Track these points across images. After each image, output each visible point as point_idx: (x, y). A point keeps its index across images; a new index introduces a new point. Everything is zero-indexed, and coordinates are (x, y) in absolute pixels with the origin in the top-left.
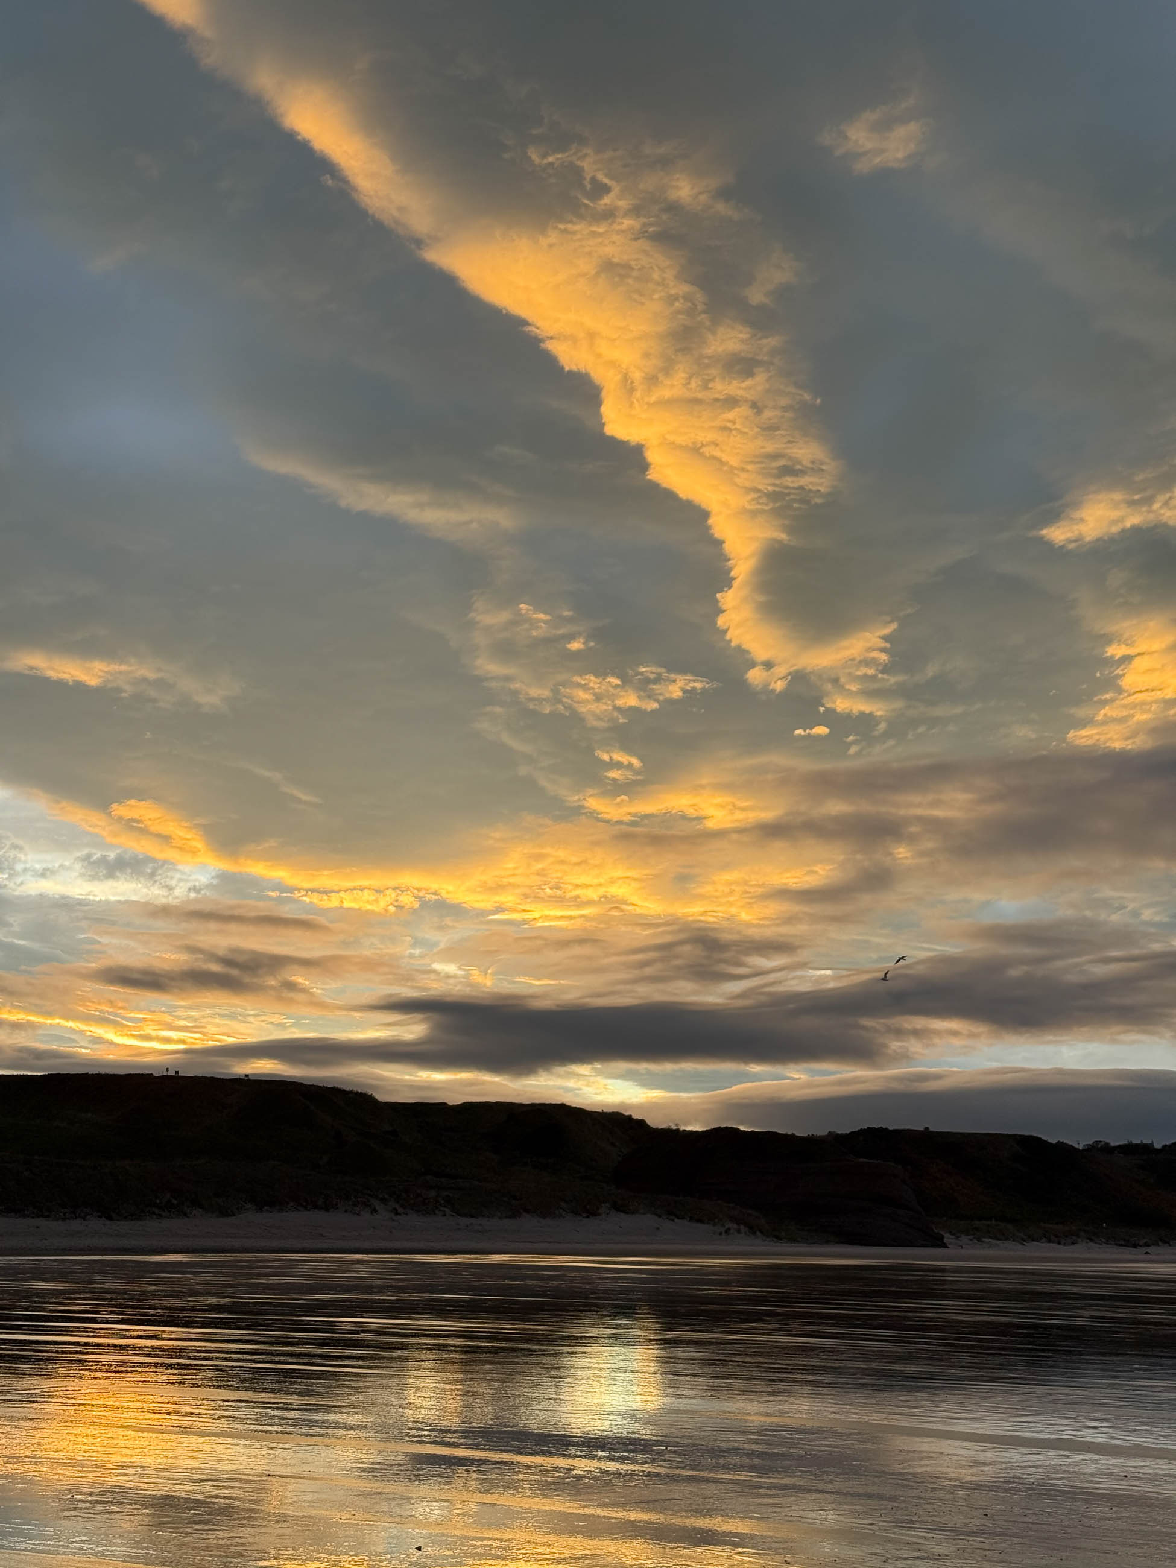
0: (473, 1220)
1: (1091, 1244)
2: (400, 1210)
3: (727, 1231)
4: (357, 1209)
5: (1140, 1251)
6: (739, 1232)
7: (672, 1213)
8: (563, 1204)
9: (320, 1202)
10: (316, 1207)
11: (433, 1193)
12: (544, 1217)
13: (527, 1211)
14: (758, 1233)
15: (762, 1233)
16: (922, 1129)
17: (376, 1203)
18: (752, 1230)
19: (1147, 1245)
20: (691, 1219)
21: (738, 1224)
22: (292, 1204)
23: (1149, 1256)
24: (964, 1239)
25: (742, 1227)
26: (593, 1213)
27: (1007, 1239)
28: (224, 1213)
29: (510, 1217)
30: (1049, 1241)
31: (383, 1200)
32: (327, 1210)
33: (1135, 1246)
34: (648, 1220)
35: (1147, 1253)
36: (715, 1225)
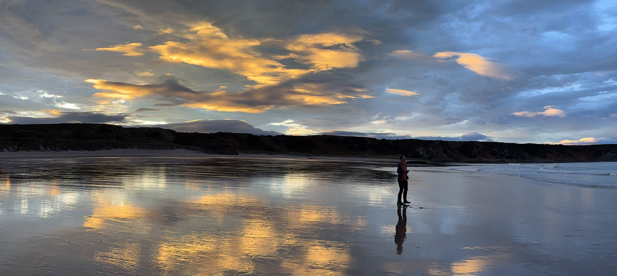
0: (152, 150)
1: (264, 154)
2: (139, 149)
3: (198, 152)
4: (131, 148)
5: (272, 156)
6: (201, 152)
7: (188, 149)
8: (168, 147)
9: (125, 147)
10: (124, 148)
11: (144, 146)
12: (165, 150)
13: (162, 149)
14: (204, 153)
15: (205, 152)
16: (229, 132)
17: (134, 147)
18: (203, 152)
19: (274, 154)
20: (192, 150)
21: (200, 151)
22: (120, 148)
23: (274, 157)
24: (241, 154)
25: (201, 151)
26: (173, 149)
27: (249, 153)
28: (108, 149)
29: (158, 150)
30: (256, 154)
31: (136, 147)
32: (126, 149)
33: (271, 155)
34: (183, 150)
35: (274, 156)
36: (196, 151)
